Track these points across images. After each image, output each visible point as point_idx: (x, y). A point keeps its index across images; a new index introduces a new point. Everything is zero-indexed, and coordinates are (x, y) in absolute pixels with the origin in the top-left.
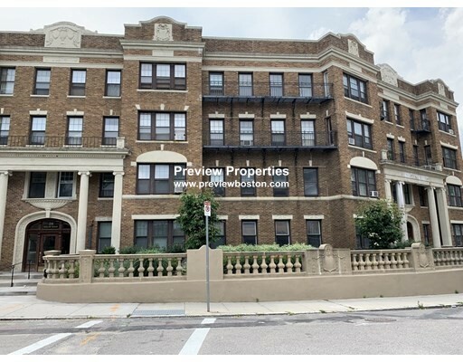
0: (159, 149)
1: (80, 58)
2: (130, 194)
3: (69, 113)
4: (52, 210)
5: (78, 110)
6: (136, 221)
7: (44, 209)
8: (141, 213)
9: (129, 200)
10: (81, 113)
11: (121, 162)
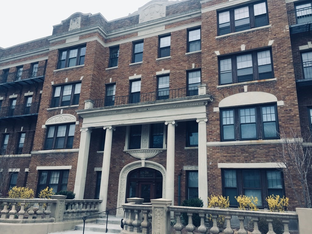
0: (243, 91)
1: (166, 25)
2: (214, 140)
3: (158, 73)
4: (146, 159)
5: (165, 69)
6: (223, 170)
7: (140, 159)
8: (228, 161)
9: (215, 148)
10: (168, 71)
11: (203, 109)
